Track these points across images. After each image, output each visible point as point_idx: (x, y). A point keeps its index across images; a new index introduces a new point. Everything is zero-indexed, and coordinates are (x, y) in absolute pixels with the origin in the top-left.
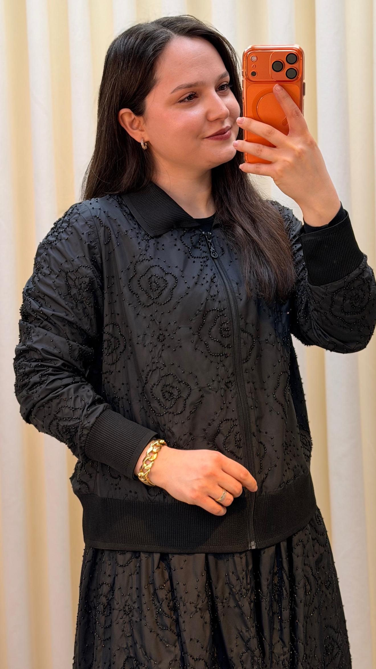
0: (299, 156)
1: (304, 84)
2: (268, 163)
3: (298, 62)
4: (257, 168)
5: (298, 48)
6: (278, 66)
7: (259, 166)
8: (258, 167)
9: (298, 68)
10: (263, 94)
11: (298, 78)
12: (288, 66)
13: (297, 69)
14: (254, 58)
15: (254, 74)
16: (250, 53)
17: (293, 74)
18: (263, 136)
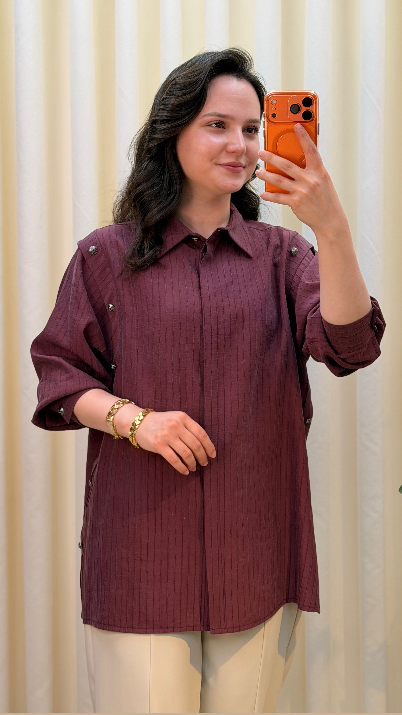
0: (313, 189)
1: (319, 124)
2: (287, 193)
3: (313, 105)
4: (276, 197)
5: (314, 93)
6: (295, 109)
7: (278, 195)
10: (282, 133)
11: (313, 119)
12: (304, 109)
13: (313, 112)
14: (274, 101)
15: (274, 116)
16: (271, 96)
17: (309, 116)
18: (282, 170)
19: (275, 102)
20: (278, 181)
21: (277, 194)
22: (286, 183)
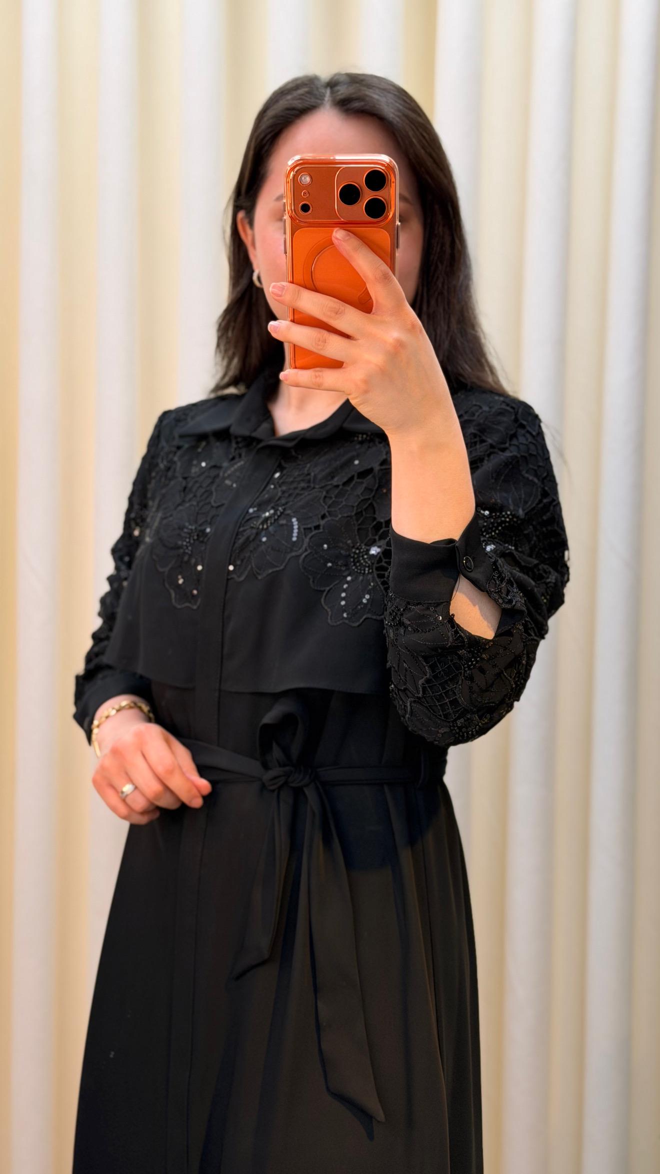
2: (337, 365)
3: (387, 188)
4: (316, 377)
6: (350, 195)
7: (321, 373)
8: (319, 376)
9: (387, 198)
10: (322, 246)
11: (387, 217)
12: (368, 195)
13: (387, 202)
14: (305, 178)
15: (305, 208)
16: (298, 168)
17: (377, 209)
18: (325, 319)
19: (308, 179)
20: (319, 341)
21: (317, 371)
22: (334, 347)
